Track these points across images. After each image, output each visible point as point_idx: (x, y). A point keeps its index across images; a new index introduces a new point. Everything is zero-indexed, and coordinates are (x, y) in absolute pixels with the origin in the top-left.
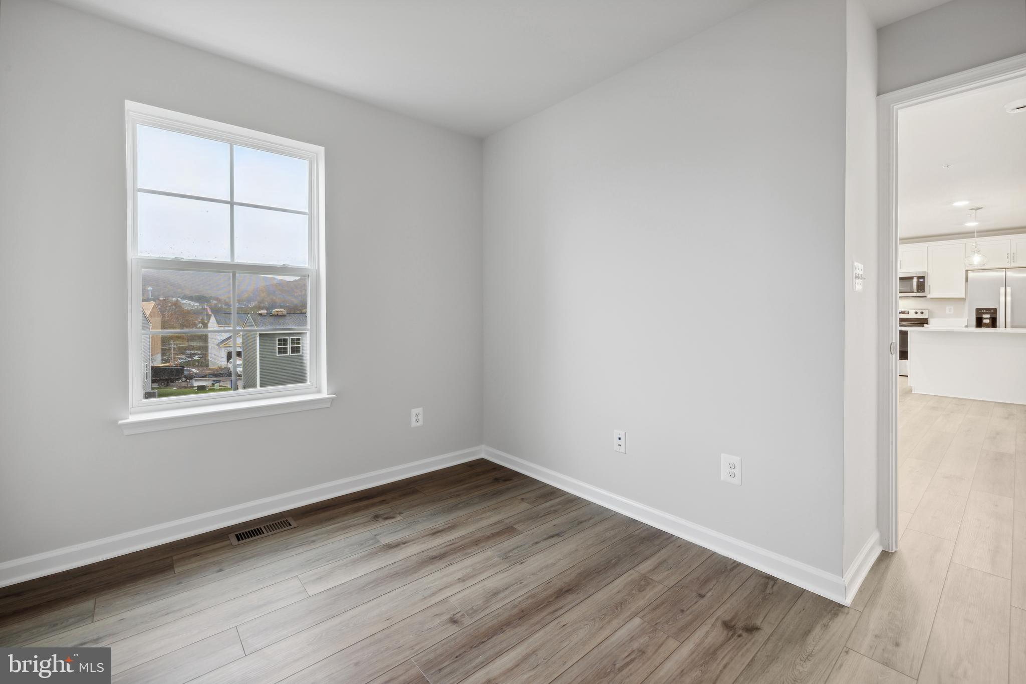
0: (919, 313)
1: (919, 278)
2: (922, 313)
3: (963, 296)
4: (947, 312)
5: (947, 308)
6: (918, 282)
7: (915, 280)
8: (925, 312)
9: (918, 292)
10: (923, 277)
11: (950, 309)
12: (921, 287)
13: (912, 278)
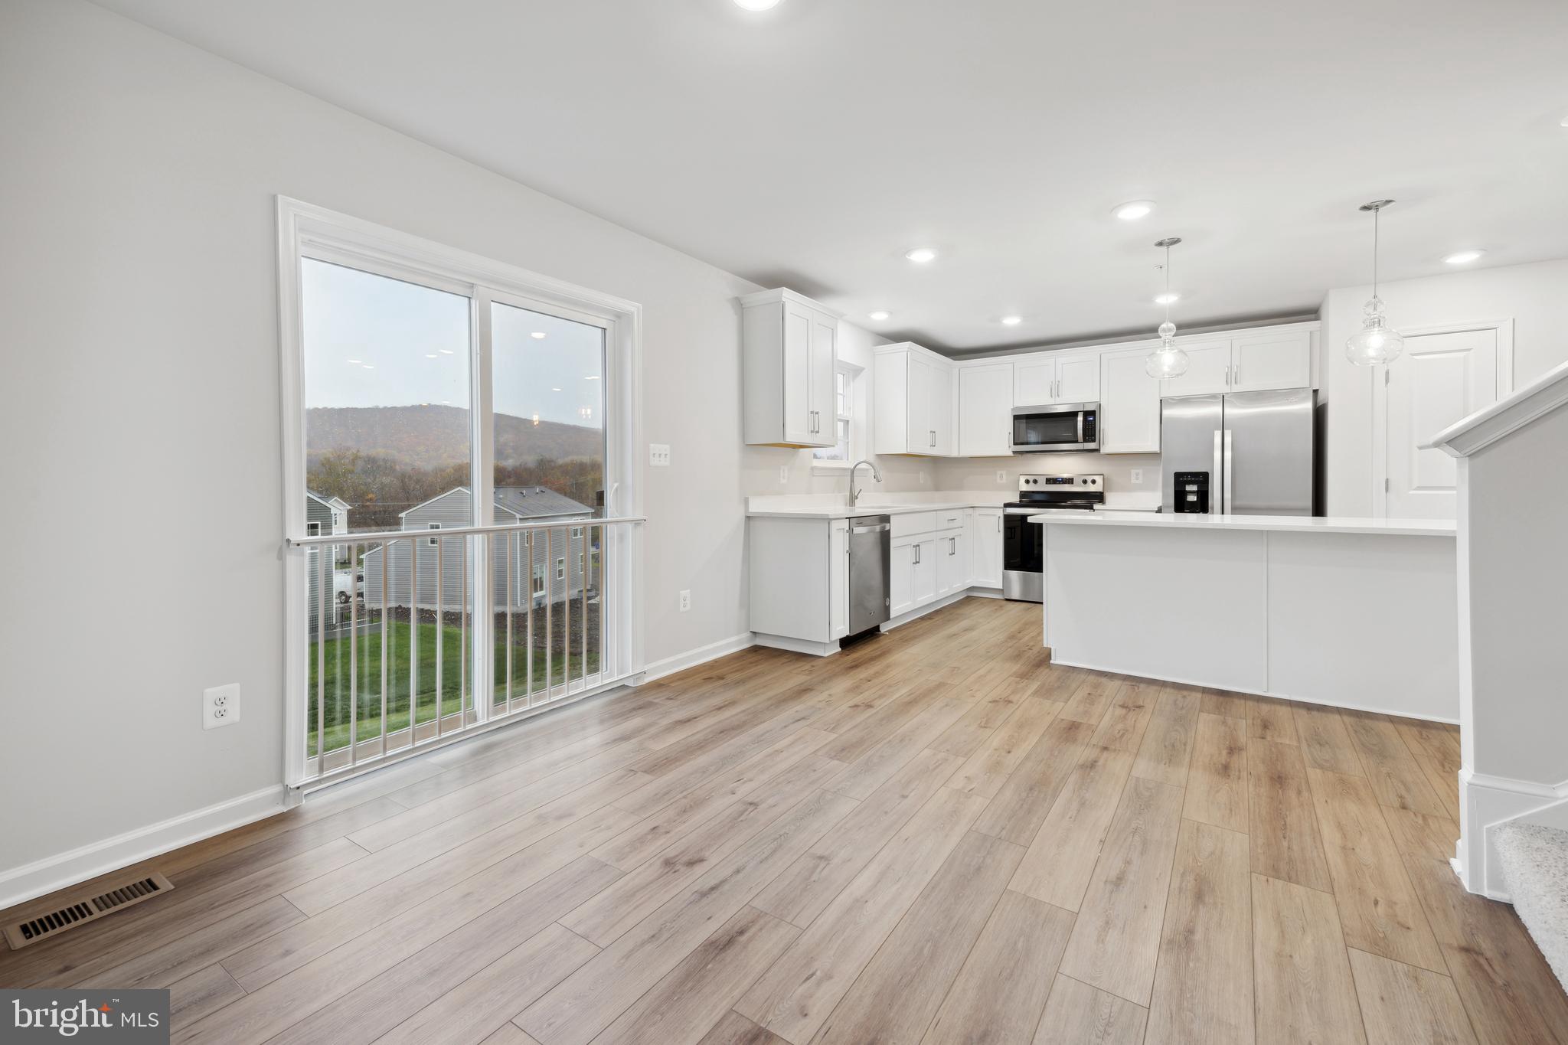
0: (1089, 481)
1: (1087, 414)
2: (1094, 482)
3: (1156, 449)
4: (1133, 480)
5: (1134, 472)
6: (1085, 421)
7: (1080, 418)
8: (1099, 479)
9: (1085, 441)
10: (1093, 413)
11: (1137, 474)
12: (1091, 432)
13: (1075, 414)
